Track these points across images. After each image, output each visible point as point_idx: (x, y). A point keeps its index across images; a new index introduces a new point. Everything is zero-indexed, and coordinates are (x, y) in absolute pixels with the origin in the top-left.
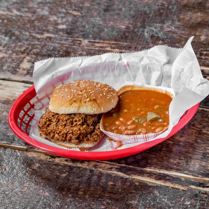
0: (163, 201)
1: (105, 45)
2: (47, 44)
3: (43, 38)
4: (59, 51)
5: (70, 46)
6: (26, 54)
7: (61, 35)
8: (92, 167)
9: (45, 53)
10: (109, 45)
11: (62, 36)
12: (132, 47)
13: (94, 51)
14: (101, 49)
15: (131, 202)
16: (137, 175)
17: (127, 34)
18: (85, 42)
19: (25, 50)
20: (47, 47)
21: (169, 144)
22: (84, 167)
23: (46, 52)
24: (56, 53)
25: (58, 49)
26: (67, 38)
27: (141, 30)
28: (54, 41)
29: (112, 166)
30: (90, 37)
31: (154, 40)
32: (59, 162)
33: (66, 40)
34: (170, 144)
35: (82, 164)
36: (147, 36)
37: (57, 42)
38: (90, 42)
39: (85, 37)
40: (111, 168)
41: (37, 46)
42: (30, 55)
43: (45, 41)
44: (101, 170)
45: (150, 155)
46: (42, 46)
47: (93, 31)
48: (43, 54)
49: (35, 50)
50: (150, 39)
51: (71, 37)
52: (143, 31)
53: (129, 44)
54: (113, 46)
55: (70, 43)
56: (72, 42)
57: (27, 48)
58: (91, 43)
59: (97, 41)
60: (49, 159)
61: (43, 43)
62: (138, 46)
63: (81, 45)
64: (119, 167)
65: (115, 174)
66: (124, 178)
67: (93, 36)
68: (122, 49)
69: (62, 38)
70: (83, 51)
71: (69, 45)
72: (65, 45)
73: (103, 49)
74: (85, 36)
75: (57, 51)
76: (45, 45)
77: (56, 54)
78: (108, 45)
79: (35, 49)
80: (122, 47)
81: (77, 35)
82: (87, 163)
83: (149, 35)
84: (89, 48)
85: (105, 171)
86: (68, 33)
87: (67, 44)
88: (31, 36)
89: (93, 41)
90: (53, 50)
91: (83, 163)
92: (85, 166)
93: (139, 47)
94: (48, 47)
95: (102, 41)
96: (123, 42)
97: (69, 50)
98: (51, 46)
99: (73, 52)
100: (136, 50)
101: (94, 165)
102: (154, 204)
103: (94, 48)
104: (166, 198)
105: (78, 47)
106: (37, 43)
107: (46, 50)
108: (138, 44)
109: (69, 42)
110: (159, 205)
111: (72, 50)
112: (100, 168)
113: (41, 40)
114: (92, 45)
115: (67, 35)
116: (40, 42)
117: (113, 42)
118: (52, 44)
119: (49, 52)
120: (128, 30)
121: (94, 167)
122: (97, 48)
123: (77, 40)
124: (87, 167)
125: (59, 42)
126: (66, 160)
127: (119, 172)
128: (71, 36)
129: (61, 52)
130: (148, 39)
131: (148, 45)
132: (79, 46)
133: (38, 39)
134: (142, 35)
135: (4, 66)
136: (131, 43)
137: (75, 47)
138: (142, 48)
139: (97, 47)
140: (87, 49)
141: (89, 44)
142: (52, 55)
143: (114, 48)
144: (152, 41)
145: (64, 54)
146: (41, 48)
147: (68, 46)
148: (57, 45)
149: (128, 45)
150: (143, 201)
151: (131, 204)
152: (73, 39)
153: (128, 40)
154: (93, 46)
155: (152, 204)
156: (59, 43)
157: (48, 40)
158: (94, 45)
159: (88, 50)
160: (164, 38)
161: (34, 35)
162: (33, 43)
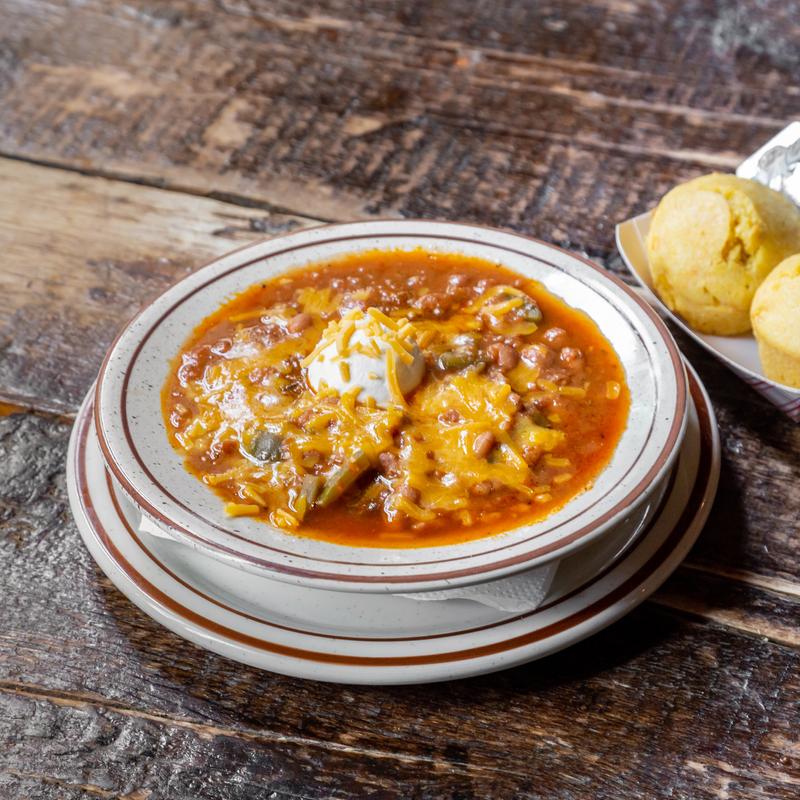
0: (733, 688)
1: (548, 75)
2: (320, 56)
3: (305, 33)
4: (364, 87)
5: (411, 70)
6: (232, 90)
7: (376, 26)
9: (308, 90)
10: (568, 75)
11: (382, 29)
12: (658, 90)
13: (503, 94)
14: (533, 88)
15: (603, 683)
17: (641, 37)
18: (469, 58)
19: (229, 74)
20: (317, 66)
21: (778, 473)
23: (313, 86)
24: (353, 92)
25: (363, 77)
26: (401, 37)
27: (699, 24)
28: (346, 44)
30: (492, 40)
31: (749, 67)
33: (395, 45)
34: (781, 474)
36: (721, 49)
37: (358, 48)
38: (490, 58)
39: (471, 37)
41: (280, 61)
42: (250, 95)
43: (310, 42)
46: (300, 60)
47: (505, 17)
48: (299, 93)
49: (269, 78)
50: (731, 61)
51: (419, 36)
52: (707, 31)
53: (648, 75)
54: (582, 80)
55: (411, 59)
56: (419, 54)
57: (237, 68)
58: (493, 64)
59: (520, 55)
61: (304, 52)
62: (682, 86)
63: (455, 69)
67: (504, 34)
68: (617, 95)
69: (382, 35)
70: (459, 91)
71: (407, 64)
72: (391, 65)
73: (543, 89)
74: (472, 35)
75: (356, 86)
76: (309, 61)
77: (353, 99)
78: (560, 74)
79: (272, 70)
80: (619, 87)
81: (441, 28)
83: (731, 45)
84: (485, 82)
86: (404, 19)
87: (396, 59)
88: (258, 19)
89: (501, 53)
90: (341, 80)
93: (684, 93)
94: (323, 69)
95: (538, 58)
96: (623, 68)
97: (405, 84)
98: (334, 65)
99: (419, 92)
100: (674, 99)
102: (694, 699)
103: (504, 84)
104: (746, 677)
105: (442, 76)
106: (280, 48)
107: (312, 79)
108: (681, 78)
109: (407, 54)
110: (715, 704)
111: (416, 86)
113: (295, 38)
114: (498, 71)
115: (398, 26)
116: (293, 45)
117: (584, 65)
118: (337, 58)
119: (325, 89)
120: (646, 22)
122: (516, 86)
123: (440, 49)
125: (368, 50)
128: (418, 30)
129: (371, 89)
130: (722, 62)
131: (723, 83)
132: (446, 73)
133: (285, 35)
134: (700, 46)
135: (143, 131)
136: (654, 71)
137: (429, 74)
138: (697, 94)
139: (519, 79)
140: (477, 86)
141: (484, 65)
142: (337, 98)
143: (584, 89)
144: (739, 70)
145: (384, 99)
146: (293, 69)
147: (400, 67)
148: (357, 62)
149: (642, 79)
150: (652, 683)
151: (605, 690)
152: (422, 42)
153: (642, 62)
154: (500, 76)
155: (690, 695)
156: (365, 57)
157: (324, 40)
158: (505, 73)
159: (480, 90)
160: (788, 63)
161: (269, 15)
162: (262, 48)
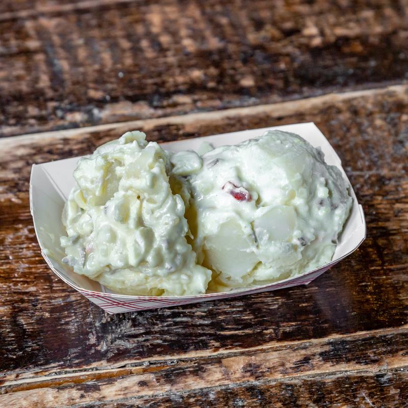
8: (244, 377)
16: (401, 353)
22: (217, 384)
29: (303, 352)
32: (121, 397)
35: (202, 378)
40: (306, 360)
44: (278, 376)
45: (391, 279)
60: (83, 400)
64: (327, 348)
65: (329, 374)
66: (367, 377)
82: (218, 370)
85: (295, 375)
91: (205, 375)
92: (219, 380)
101: (243, 368)
112: (272, 369)
121: (248, 374)
124: (226, 382)
126: (143, 384)
127: (338, 363)
